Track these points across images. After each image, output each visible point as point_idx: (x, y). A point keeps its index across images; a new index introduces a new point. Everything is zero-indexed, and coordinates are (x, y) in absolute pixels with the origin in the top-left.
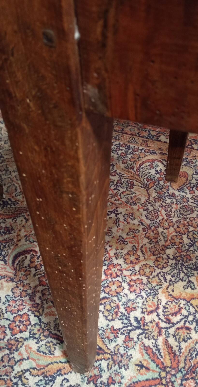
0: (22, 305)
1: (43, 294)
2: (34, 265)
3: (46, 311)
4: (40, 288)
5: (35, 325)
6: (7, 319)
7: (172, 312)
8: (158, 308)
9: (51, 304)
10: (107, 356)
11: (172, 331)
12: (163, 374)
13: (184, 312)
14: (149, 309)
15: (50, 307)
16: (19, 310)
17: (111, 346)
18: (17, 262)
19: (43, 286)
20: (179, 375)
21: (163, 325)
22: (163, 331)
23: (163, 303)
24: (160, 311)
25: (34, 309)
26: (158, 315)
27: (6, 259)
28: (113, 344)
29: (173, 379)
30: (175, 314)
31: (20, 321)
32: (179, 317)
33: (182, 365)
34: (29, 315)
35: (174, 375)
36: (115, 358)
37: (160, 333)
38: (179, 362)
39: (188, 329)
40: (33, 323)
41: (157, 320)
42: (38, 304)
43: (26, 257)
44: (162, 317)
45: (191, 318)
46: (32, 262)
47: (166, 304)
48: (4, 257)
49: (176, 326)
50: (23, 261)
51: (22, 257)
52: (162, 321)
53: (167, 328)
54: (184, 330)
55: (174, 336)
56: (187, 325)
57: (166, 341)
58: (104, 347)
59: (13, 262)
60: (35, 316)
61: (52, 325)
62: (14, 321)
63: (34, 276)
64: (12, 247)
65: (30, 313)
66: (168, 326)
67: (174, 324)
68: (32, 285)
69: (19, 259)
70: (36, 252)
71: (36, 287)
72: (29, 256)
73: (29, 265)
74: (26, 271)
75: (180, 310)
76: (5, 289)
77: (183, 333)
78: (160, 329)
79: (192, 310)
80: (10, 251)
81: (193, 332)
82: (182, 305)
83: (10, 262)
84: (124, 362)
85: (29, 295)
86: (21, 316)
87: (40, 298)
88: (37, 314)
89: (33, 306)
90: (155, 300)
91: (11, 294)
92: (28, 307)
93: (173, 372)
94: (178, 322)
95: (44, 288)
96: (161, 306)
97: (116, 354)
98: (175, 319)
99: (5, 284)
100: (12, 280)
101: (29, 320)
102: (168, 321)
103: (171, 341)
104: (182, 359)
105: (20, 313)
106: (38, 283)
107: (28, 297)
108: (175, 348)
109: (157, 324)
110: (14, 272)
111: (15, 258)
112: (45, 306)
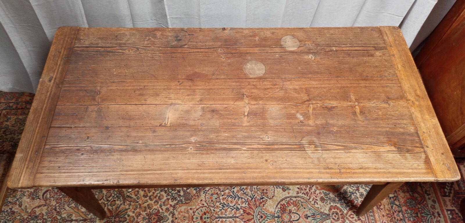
0: (53, 214)
1: (59, 207)
2: (51, 196)
3: (63, 213)
4: (57, 205)
5: (60, 219)
6: (49, 221)
7: (108, 196)
8: (103, 197)
9: (63, 210)
10: (88, 220)
11: (109, 204)
12: (108, 219)
13: (113, 195)
14: (100, 198)
15: (63, 211)
16: (52, 216)
17: (89, 217)
18: (44, 197)
19: (58, 203)
20: (113, 218)
21: (106, 202)
22: (106, 205)
23: (105, 194)
24: (104, 198)
25: (58, 214)
26: (104, 200)
27: (40, 197)
28: (90, 216)
29: (112, 220)
30: (110, 197)
31: (54, 220)
32: (111, 197)
33: (114, 214)
34: (56, 217)
35: (112, 218)
36: (91, 220)
37: (105, 206)
38: (113, 213)
39: (115, 201)
40: (59, 219)
41: (103, 201)
42: (59, 211)
43: (47, 194)
44: (105, 200)
45: (115, 196)
46: (50, 195)
47: (106, 194)
48: (38, 197)
49: (111, 201)
50: (46, 196)
51: (46, 194)
52: (106, 201)
53: (107, 203)
54: (114, 202)
55: (110, 205)
56: (114, 199)
57: (108, 208)
58: (87, 218)
59: (43, 198)
60: (59, 216)
61: (66, 217)
62: (52, 221)
63: (53, 200)
64: (40, 191)
65: (57, 216)
66: (108, 202)
67: (110, 201)
68: (54, 204)
69: (45, 195)
70: (50, 190)
71: (56, 205)
72: (48, 193)
73: (50, 197)
74: (49, 200)
75: (111, 194)
76: (44, 210)
77: (113, 203)
78: (105, 204)
79: (116, 193)
80: (40, 193)
81: (116, 201)
82: (112, 193)
83: (42, 198)
84: (95, 221)
85: (54, 209)
86: (54, 218)
87: (59, 209)
88: (60, 215)
89: (57, 213)
90: (102, 194)
91: (47, 211)
92: (55, 214)
93: (111, 217)
94: (111, 200)
95: (58, 204)
96: (104, 196)
97: (91, 219)
98: (110, 199)
99: (43, 208)
100: (45, 205)
101: (57, 218)
102: (108, 200)
103: (110, 207)
104: (114, 212)
105: (53, 217)
106: (56, 203)
107: (54, 210)
108: (111, 209)
109: (104, 203)
110: (44, 202)
111: (43, 195)
112: (62, 211)
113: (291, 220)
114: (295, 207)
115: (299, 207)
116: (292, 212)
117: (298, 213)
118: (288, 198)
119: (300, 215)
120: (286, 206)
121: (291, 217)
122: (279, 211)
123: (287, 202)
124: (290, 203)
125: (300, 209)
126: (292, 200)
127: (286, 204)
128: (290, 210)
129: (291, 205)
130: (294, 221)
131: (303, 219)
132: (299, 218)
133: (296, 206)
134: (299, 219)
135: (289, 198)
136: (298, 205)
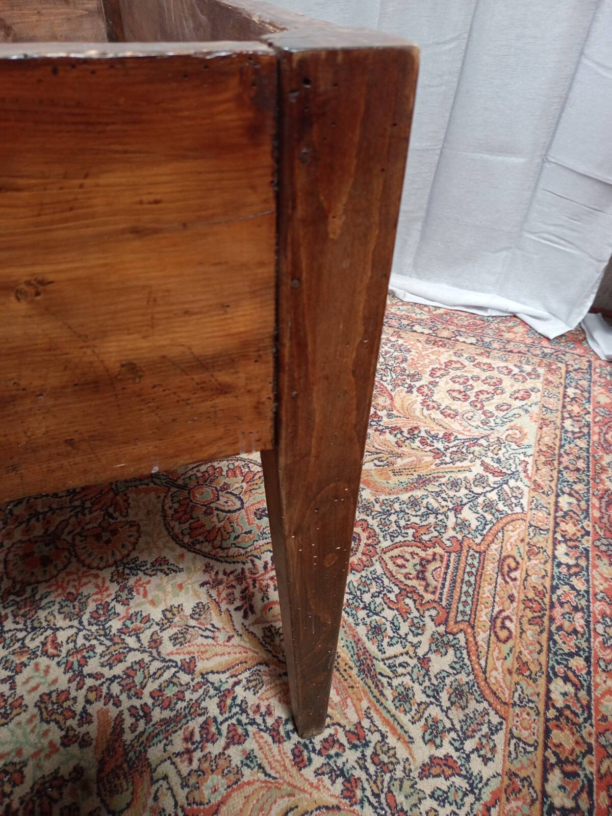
113: (213, 505)
114: (244, 484)
115: (255, 487)
116: (229, 491)
117: (242, 497)
118: (239, 462)
119: (246, 505)
120: (224, 473)
121: (218, 499)
122: (194, 478)
123: (231, 467)
124: (238, 472)
125: (254, 492)
126: (249, 467)
127: (225, 469)
128: (225, 484)
129: (235, 476)
130: (217, 509)
131: (247, 515)
132: (239, 509)
133: (247, 483)
134: (235, 511)
135: (243, 463)
136: (255, 482)
